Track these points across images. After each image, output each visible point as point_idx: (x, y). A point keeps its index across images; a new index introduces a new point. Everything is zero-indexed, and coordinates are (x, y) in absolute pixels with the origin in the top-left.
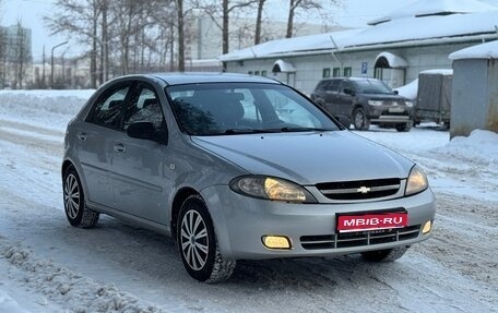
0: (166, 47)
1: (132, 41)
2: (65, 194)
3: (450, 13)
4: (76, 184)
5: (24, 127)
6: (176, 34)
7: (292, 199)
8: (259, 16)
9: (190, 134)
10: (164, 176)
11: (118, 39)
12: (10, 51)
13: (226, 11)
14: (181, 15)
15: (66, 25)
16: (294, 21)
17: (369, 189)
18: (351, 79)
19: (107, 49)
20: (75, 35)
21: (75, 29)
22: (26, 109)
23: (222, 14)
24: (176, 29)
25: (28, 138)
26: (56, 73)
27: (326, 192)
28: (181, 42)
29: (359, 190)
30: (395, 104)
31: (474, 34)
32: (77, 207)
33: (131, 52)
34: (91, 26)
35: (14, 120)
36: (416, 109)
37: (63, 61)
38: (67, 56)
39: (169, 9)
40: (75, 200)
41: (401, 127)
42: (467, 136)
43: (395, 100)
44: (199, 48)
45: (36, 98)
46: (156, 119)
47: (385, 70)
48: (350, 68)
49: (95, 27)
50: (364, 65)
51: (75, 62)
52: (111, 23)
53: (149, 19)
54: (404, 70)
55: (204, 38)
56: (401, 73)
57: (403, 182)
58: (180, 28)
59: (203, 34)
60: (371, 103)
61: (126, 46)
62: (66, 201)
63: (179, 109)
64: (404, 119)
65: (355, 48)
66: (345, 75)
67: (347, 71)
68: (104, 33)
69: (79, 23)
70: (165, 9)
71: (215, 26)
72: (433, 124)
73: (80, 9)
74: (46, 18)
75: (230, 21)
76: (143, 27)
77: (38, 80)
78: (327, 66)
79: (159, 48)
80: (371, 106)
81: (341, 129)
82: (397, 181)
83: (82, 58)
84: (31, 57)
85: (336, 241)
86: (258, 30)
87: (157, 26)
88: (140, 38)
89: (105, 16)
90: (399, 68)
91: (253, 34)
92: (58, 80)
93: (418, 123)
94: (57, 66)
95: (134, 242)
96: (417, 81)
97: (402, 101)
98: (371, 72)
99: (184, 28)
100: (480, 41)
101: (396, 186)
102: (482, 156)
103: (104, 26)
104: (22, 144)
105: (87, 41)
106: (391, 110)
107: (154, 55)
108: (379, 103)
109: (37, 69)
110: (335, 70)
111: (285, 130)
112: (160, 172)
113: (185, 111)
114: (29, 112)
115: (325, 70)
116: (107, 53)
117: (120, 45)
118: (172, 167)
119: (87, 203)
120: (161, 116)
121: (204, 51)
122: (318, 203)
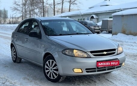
0: (40, 14)
1: (32, 13)
2: (12, 53)
3: (108, 5)
4: (14, 50)
5: (4, 34)
6: (42, 11)
7: (82, 56)
8: (62, 7)
9: (48, 36)
10: (40, 48)
11: (28, 12)
12: (2, 16)
13: (54, 5)
14: (43, 6)
15: (16, 9)
16: (71, 8)
17: (106, 53)
18: (86, 21)
19: (26, 15)
20: (18, 12)
21: (18, 10)
22: (5, 29)
23: (53, 6)
24: (42, 10)
25: (5, 36)
26: (14, 21)
27: (93, 54)
28: (44, 13)
29: (104, 53)
30: (97, 27)
31: (115, 10)
32: (15, 57)
33: (32, 16)
34: (22, 9)
35: (2, 32)
36: (102, 28)
37: (15, 18)
38: (16, 17)
39: (41, 5)
40: (15, 55)
41: (98, 33)
42: (117, 35)
43: (97, 26)
44: (48, 15)
45: (8, 26)
46: (38, 31)
47: (93, 19)
48: (85, 19)
49: (23, 10)
50: (88, 18)
51: (18, 18)
52: (27, 9)
53: (36, 8)
54: (98, 19)
55: (49, 12)
56: (97, 20)
57: (116, 50)
58: (43, 10)
59: (49, 11)
60: (91, 27)
61: (30, 14)
62: (12, 55)
63: (45, 28)
64: (99, 31)
65: (86, 14)
66: (83, 20)
67: (84, 19)
68: (25, 11)
69: (19, 9)
70: (40, 5)
71: (52, 9)
72: (106, 32)
73: (19, 5)
74: (11, 7)
75: (55, 8)
76: (34, 10)
77: (9, 22)
78: (79, 18)
79: (38, 14)
80: (91, 28)
81: (94, 34)
82: (115, 50)
83: (20, 17)
84: (8, 17)
85: (97, 70)
86: (62, 10)
87: (38, 9)
88: (34, 12)
89: (25, 7)
90: (97, 19)
91: (61, 11)
92: (14, 22)
93: (102, 32)
94: (14, 19)
95: (32, 68)
96: (102, 21)
97: (98, 26)
98: (90, 19)
99: (44, 10)
100: (116, 12)
101: (115, 51)
102: (122, 40)
103: (25, 9)
104: (3, 38)
105: (21, 13)
106: (96, 29)
107: (37, 16)
108: (93, 27)
109: (9, 20)
110: (81, 19)
111: (77, 34)
112: (39, 47)
113: (46, 28)
114: (6, 30)
115: (78, 19)
116: (26, 16)
117: (29, 14)
118: (43, 46)
119: (18, 56)
120: (39, 30)
121: (49, 15)
122: (91, 58)
